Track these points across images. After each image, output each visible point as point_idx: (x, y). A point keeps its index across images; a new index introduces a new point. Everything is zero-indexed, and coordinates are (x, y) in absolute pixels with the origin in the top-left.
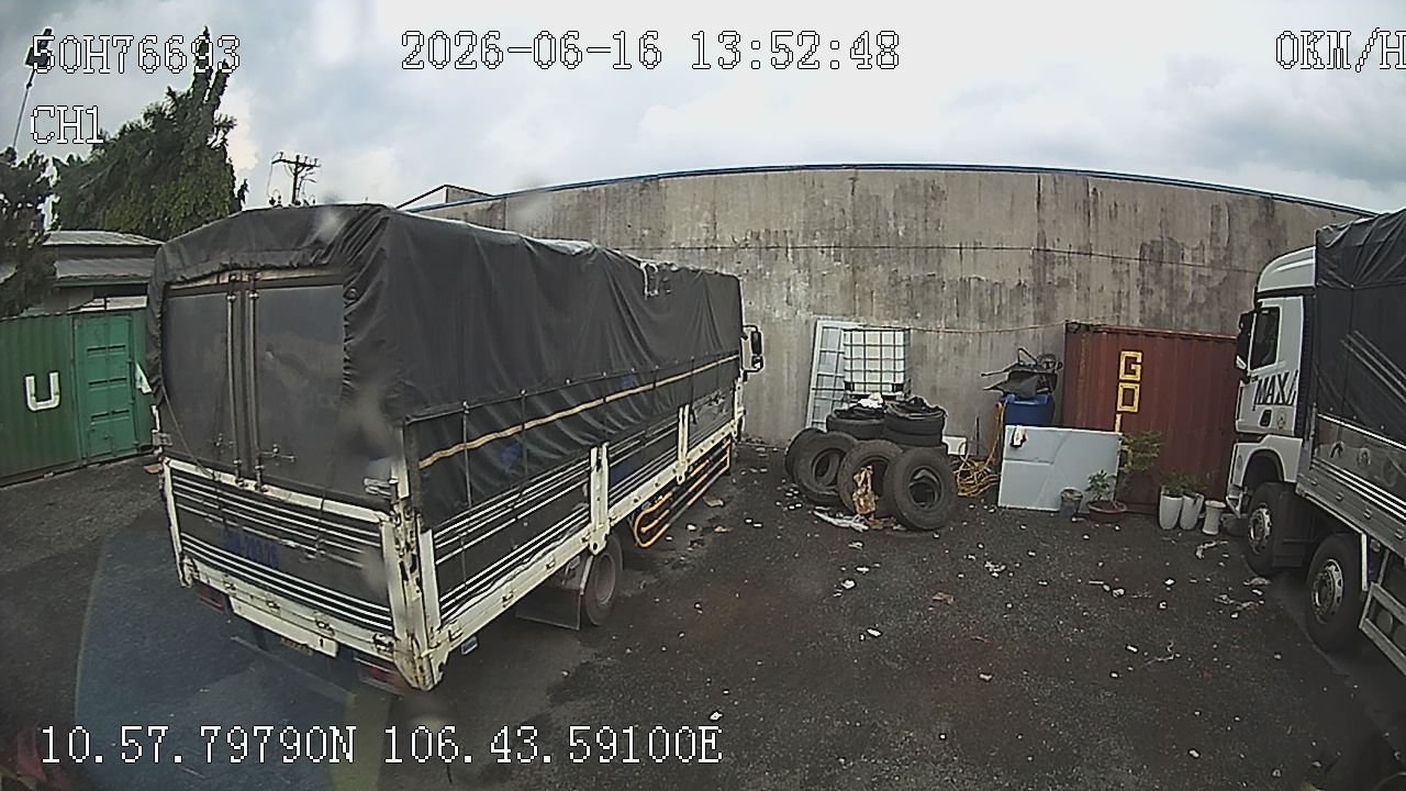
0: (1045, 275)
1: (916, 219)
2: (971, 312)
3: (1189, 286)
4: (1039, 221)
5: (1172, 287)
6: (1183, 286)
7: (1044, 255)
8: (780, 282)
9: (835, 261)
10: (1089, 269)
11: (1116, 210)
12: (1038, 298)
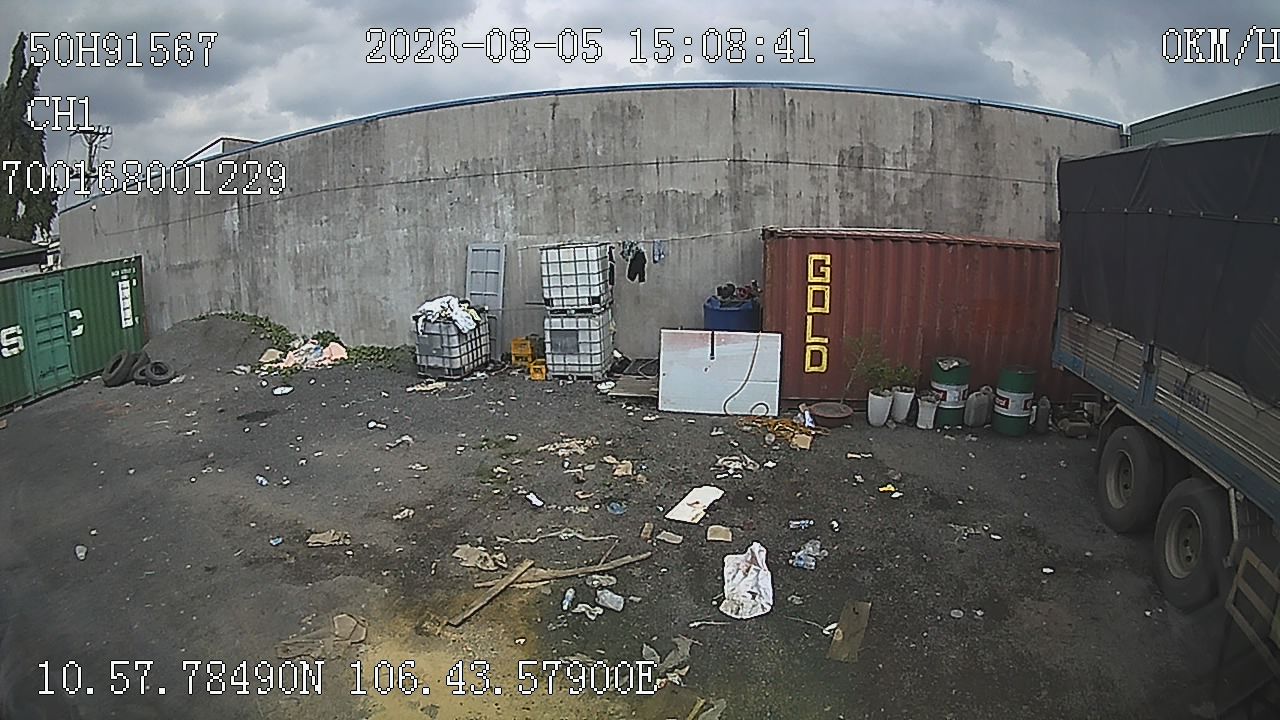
1: (613, 138)
2: (669, 223)
3: (891, 190)
4: (735, 133)
5: (873, 191)
6: (885, 189)
7: (739, 164)
8: (488, 207)
9: (538, 184)
10: (787, 176)
11: (813, 120)
12: (735, 206)
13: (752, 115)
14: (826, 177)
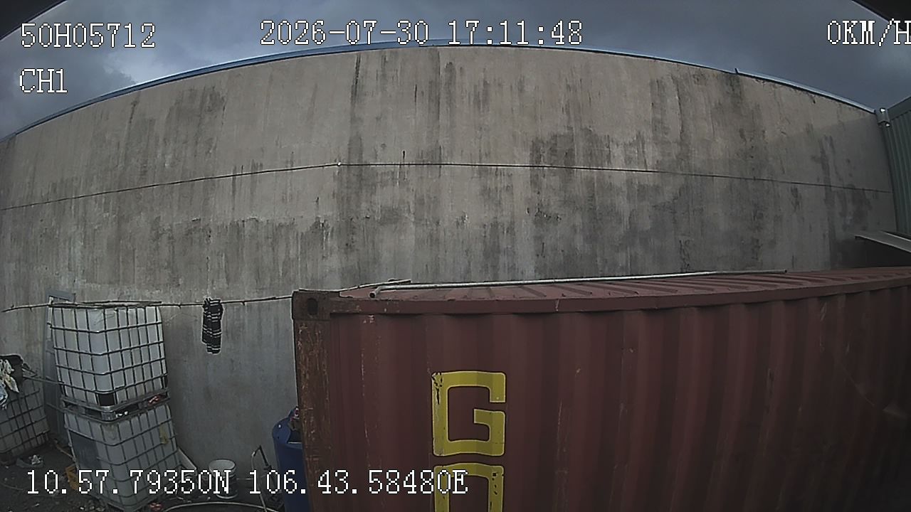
0: (358, 206)
4: (354, 120)
6: (613, 206)
7: (357, 173)
8: (64, 242)
9: (105, 211)
10: (438, 189)
11: (486, 93)
12: (347, 245)
13: (383, 89)
14: (509, 189)
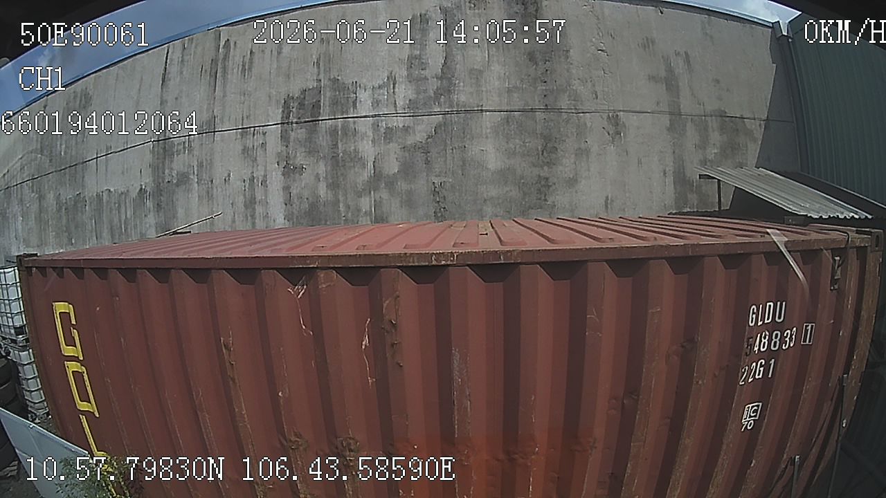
0: (164, 173)
5: (336, 157)
6: (356, 151)
10: (213, 153)
12: (158, 204)
13: (182, 73)
14: (263, 145)
